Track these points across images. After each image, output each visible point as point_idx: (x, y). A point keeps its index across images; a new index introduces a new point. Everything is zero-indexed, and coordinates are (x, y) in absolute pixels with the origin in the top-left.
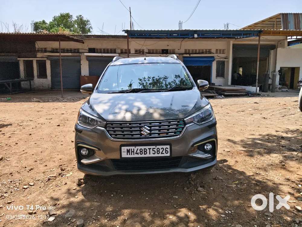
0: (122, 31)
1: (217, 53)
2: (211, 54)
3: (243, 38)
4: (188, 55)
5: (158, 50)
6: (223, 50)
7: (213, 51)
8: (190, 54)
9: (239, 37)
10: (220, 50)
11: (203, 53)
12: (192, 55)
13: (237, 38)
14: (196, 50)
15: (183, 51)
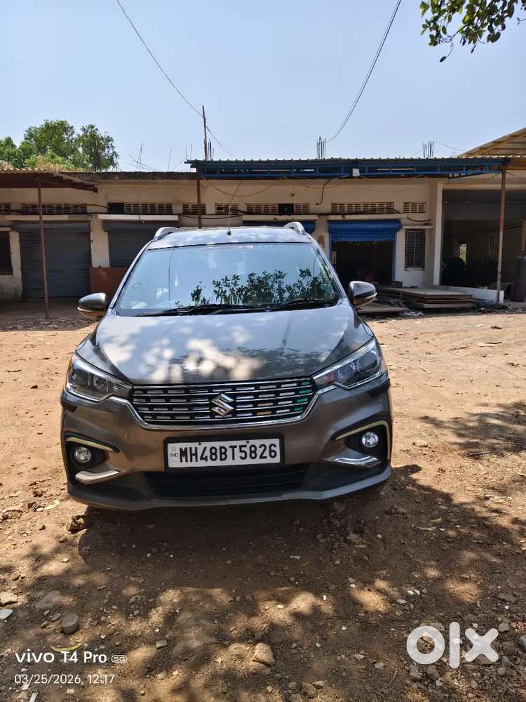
0: (185, 163)
1: (406, 211)
2: (393, 213)
3: (467, 175)
4: (339, 218)
5: (270, 207)
6: (422, 205)
7: (399, 206)
8: (343, 214)
9: (456, 175)
10: (414, 205)
11: (373, 212)
12: (348, 217)
13: (453, 177)
14: (358, 206)
15: (328, 208)
